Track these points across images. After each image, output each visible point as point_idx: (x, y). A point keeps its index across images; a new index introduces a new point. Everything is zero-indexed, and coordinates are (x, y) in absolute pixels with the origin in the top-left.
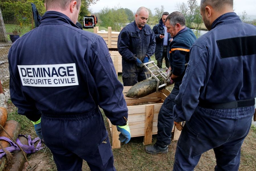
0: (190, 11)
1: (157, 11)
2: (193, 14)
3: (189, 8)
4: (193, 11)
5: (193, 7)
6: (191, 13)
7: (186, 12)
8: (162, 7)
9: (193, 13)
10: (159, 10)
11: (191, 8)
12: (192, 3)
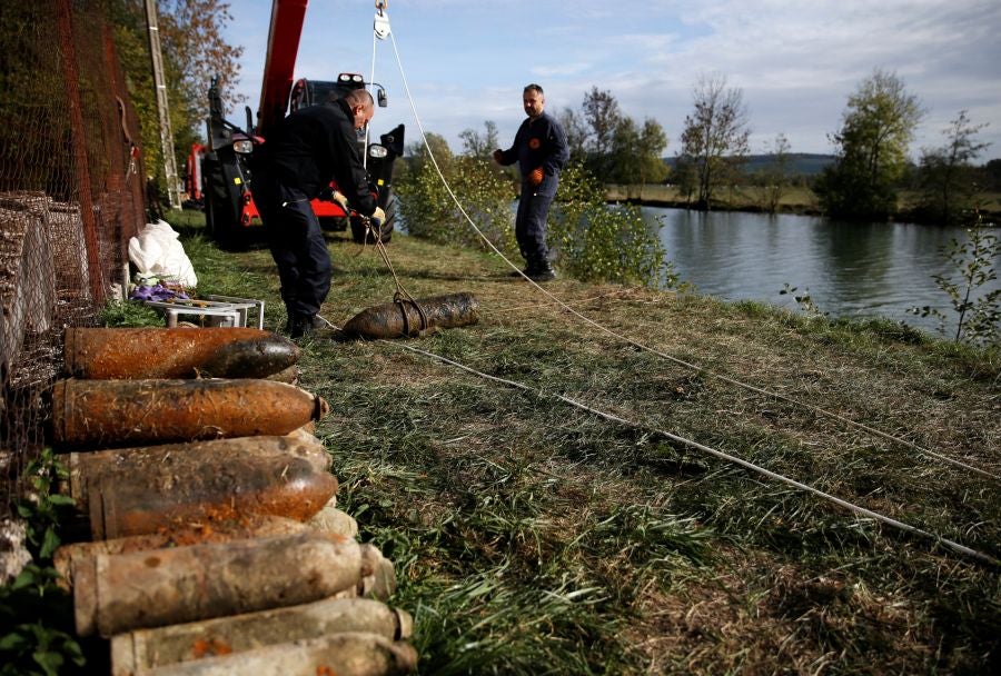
0: (595, 138)
1: (471, 141)
2: (609, 150)
3: (591, 129)
4: (607, 138)
5: (605, 125)
6: (602, 145)
7: (581, 142)
8: (490, 125)
9: (606, 146)
10: (477, 138)
11: (600, 126)
12: (600, 110)
